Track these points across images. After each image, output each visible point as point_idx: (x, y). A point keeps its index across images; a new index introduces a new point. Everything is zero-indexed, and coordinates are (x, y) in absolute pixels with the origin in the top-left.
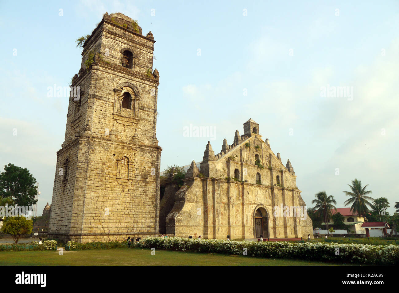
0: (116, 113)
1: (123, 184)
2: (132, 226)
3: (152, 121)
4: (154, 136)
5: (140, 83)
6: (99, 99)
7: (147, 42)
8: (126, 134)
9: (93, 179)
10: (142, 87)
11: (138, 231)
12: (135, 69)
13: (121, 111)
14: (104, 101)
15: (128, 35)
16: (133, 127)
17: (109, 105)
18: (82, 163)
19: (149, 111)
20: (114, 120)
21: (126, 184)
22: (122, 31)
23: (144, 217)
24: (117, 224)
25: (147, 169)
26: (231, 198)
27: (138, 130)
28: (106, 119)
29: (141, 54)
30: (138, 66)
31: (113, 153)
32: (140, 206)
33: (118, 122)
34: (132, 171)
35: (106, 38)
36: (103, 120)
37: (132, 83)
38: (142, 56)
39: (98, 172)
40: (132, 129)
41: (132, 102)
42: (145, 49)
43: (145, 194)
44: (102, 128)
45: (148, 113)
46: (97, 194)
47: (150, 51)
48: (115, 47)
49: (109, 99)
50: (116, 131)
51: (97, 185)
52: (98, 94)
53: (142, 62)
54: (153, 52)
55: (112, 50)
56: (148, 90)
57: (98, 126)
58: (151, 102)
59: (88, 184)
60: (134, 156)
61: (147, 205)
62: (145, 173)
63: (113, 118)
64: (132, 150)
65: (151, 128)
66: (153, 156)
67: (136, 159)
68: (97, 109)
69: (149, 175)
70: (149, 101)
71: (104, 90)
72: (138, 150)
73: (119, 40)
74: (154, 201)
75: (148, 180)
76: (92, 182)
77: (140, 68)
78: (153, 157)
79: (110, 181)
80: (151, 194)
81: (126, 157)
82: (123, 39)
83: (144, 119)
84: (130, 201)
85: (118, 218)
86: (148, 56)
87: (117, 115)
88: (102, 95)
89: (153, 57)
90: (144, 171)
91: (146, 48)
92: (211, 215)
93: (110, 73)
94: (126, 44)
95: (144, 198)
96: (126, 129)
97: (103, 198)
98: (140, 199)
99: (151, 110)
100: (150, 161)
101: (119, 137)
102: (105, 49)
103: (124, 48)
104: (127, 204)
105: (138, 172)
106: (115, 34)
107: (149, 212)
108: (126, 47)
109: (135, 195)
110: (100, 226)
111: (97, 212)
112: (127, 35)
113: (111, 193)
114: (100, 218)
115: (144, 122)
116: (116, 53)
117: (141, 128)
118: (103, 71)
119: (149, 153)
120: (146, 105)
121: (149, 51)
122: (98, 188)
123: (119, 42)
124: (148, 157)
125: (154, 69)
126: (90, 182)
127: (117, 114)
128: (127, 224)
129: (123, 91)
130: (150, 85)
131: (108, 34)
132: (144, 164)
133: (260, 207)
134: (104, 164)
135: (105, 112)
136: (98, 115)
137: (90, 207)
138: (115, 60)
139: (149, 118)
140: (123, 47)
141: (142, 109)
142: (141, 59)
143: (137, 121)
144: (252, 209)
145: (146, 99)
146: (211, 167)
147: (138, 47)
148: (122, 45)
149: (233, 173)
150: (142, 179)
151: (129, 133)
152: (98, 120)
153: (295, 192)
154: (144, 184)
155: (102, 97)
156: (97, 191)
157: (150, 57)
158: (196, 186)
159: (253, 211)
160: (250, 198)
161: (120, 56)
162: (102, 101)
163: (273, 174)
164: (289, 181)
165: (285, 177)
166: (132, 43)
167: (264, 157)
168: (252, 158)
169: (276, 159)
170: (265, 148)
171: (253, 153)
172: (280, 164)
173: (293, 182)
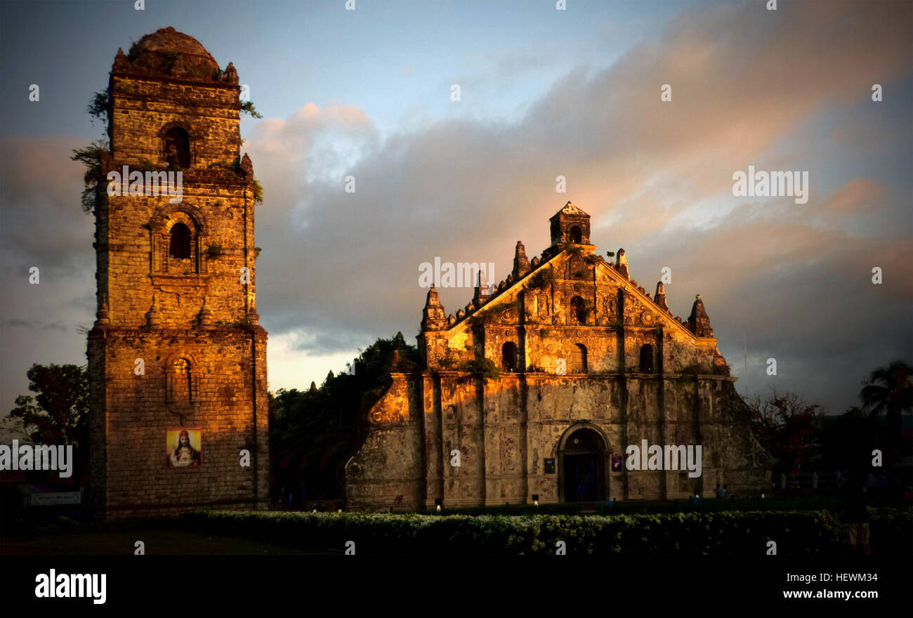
0: (157, 274)
1: (181, 412)
2: (206, 489)
4: (246, 306)
5: (208, 197)
6: (118, 251)
7: (222, 92)
8: (183, 312)
10: (212, 204)
11: (219, 497)
12: (198, 165)
13: (169, 266)
14: (129, 252)
15: (174, 90)
16: (199, 295)
17: (142, 259)
18: (96, 380)
19: (233, 255)
20: (154, 288)
21: (187, 411)
22: (159, 85)
25: (231, 378)
26: (486, 414)
27: (210, 300)
28: (138, 288)
29: (209, 127)
30: (204, 157)
31: (155, 356)
32: (220, 451)
33: (163, 291)
34: (198, 384)
35: (123, 112)
36: (131, 292)
37: (188, 200)
38: (211, 130)
39: (129, 395)
40: (195, 299)
41: (193, 243)
42: (218, 111)
43: (229, 426)
44: (132, 308)
45: (231, 258)
47: (232, 114)
48: (145, 127)
49: (141, 245)
50: (161, 309)
51: (127, 419)
52: (115, 240)
53: (212, 145)
54: (237, 114)
55: (138, 137)
56: (228, 209)
57: (122, 305)
58: (236, 233)
60: (201, 355)
62: (227, 385)
63: (153, 284)
64: (195, 344)
65: (239, 291)
66: (244, 349)
67: (207, 360)
68: (117, 271)
69: (237, 388)
70: (232, 232)
71: (127, 229)
72: (209, 342)
73: (153, 108)
75: (234, 399)
77: (209, 161)
78: (243, 352)
79: (154, 409)
81: (184, 359)
82: (162, 102)
83: (222, 274)
86: (226, 127)
87: (159, 276)
88: (124, 242)
89: (238, 126)
90: (226, 382)
91: (220, 108)
94: (169, 112)
95: (226, 434)
96: (182, 300)
97: (141, 441)
99: (236, 252)
100: (238, 359)
101: (169, 321)
102: (123, 137)
103: (168, 124)
105: (213, 386)
106: (143, 98)
108: (170, 121)
109: (209, 430)
110: (143, 493)
111: (134, 468)
112: (171, 90)
114: (140, 477)
115: (223, 279)
116: (150, 140)
117: (217, 293)
119: (234, 343)
120: (226, 242)
121: (229, 113)
122: (129, 424)
123: (154, 113)
124: (233, 353)
125: (242, 155)
126: (114, 414)
127: (160, 274)
129: (170, 224)
130: (232, 197)
131: (126, 100)
132: (225, 368)
133: (581, 427)
134: (139, 378)
135: (135, 275)
136: (121, 283)
137: (117, 459)
138: (148, 156)
140: (164, 122)
141: (214, 253)
142: (210, 138)
143: (206, 280)
144: (554, 434)
145: (224, 229)
146: (434, 346)
147: (202, 111)
148: (160, 119)
149: (493, 353)
150: (223, 399)
151: (189, 309)
152: (122, 294)
153: (703, 381)
154: (227, 407)
155: (124, 244)
156: (130, 430)
157: (230, 127)
158: (400, 394)
159: (557, 439)
160: (550, 408)
161: (159, 144)
162: (125, 254)
163: (626, 342)
164: (689, 354)
165: (670, 345)
166: (186, 106)
167: (599, 302)
168: (561, 309)
169: (644, 301)
170: (606, 277)
171: (563, 297)
172: (656, 312)
173: (704, 356)
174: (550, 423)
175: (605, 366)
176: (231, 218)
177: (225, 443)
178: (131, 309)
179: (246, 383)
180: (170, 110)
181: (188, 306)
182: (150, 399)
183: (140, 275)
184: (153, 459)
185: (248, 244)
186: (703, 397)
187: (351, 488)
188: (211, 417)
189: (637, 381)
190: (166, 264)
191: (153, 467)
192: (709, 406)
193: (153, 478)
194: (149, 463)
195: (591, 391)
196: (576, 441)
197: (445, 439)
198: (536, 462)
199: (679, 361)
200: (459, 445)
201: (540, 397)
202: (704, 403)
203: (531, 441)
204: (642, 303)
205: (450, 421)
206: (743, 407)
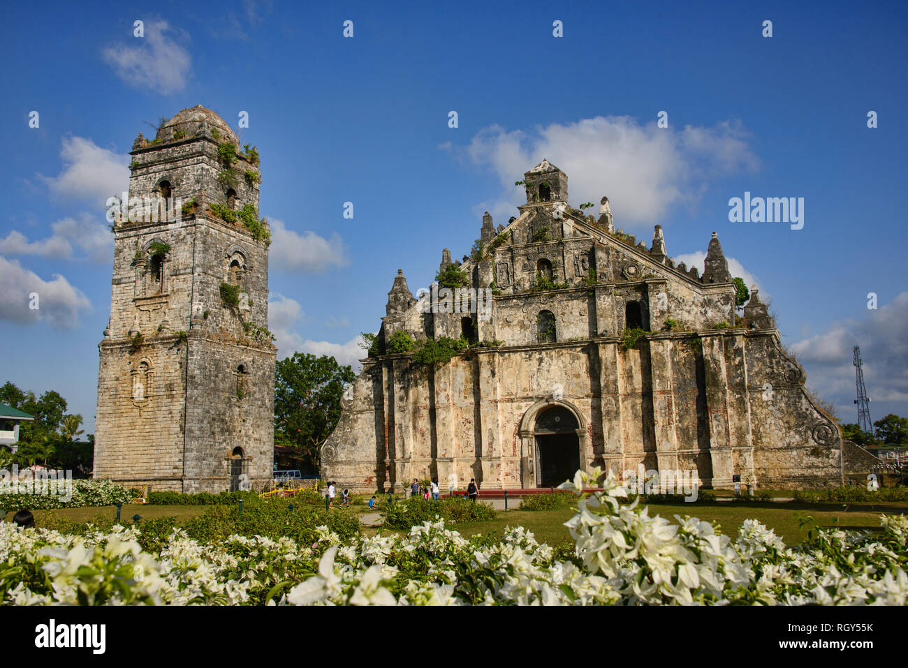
1: (141, 405)
2: (153, 468)
3: (190, 288)
4: (191, 314)
8: (152, 325)
9: (105, 404)
10: (175, 235)
11: (162, 475)
13: (147, 291)
14: (125, 283)
16: (162, 309)
17: (131, 288)
19: (186, 274)
20: (137, 309)
21: (144, 404)
23: (169, 453)
24: (133, 465)
25: (173, 375)
26: (438, 394)
27: (168, 313)
29: (183, 175)
31: (128, 361)
33: (140, 310)
36: (124, 313)
37: (160, 235)
38: (185, 177)
39: (112, 393)
40: (160, 313)
41: (161, 269)
42: (190, 161)
43: (170, 416)
45: (185, 276)
46: (110, 425)
47: (199, 160)
48: (146, 186)
49: (131, 277)
50: (139, 324)
52: (118, 276)
53: (185, 188)
54: (203, 159)
55: (143, 194)
56: (185, 237)
57: (119, 324)
58: (188, 255)
60: (156, 358)
61: (173, 433)
62: (170, 381)
63: (136, 306)
64: (152, 350)
65: (188, 302)
67: (159, 361)
68: (118, 299)
69: (176, 383)
71: (124, 266)
72: (161, 346)
73: (152, 171)
75: (174, 392)
76: (105, 408)
78: (182, 353)
79: (125, 403)
80: (179, 415)
81: (144, 362)
82: (157, 165)
83: (178, 290)
84: (149, 430)
85: (135, 456)
86: (194, 171)
89: (202, 169)
90: (170, 379)
91: (192, 158)
93: (130, 237)
94: (161, 171)
95: (168, 422)
96: (152, 315)
98: (163, 425)
99: (188, 271)
100: (178, 360)
103: (159, 180)
104: (146, 434)
105: (161, 382)
106: (147, 165)
107: (176, 444)
108: (160, 177)
110: (114, 469)
111: (110, 450)
112: (163, 154)
113: (126, 421)
114: (113, 458)
115: (178, 295)
116: (149, 195)
117: (174, 306)
118: (122, 239)
120: (182, 264)
123: (152, 174)
124: (175, 355)
126: (102, 408)
127: (140, 297)
128: (146, 464)
130: (188, 226)
131: (138, 170)
132: (170, 367)
133: (547, 403)
134: (118, 379)
135: (127, 300)
136: (119, 308)
137: (102, 443)
139: (185, 286)
140: (157, 179)
141: (175, 274)
142: (184, 183)
143: (167, 297)
144: (519, 412)
145: (181, 254)
146: (392, 329)
147: (180, 164)
148: (155, 178)
149: (444, 331)
150: (167, 393)
151: (156, 321)
152: (119, 316)
153: (709, 339)
154: (170, 400)
155: (122, 278)
156: (110, 420)
158: (370, 378)
159: (520, 418)
160: (511, 384)
162: (122, 285)
163: (598, 302)
164: (693, 307)
166: (171, 163)
167: (568, 262)
168: (524, 276)
169: (626, 252)
170: (578, 232)
171: (526, 262)
172: (644, 262)
173: (716, 307)
174: (512, 401)
175: (578, 332)
176: (186, 244)
177: (167, 430)
178: (124, 326)
179: (182, 379)
180: (162, 168)
182: (123, 396)
183: (129, 300)
184: (122, 442)
185: (196, 262)
186: (710, 359)
187: (326, 469)
188: (159, 408)
189: (612, 346)
190: (145, 289)
192: (720, 368)
193: (121, 457)
194: (120, 446)
195: (560, 362)
196: (557, 419)
197: (396, 421)
198: (491, 444)
199: (679, 317)
200: (415, 427)
201: (493, 374)
202: (712, 365)
203: (485, 421)
204: (624, 255)
205: (401, 404)
206: (789, 366)
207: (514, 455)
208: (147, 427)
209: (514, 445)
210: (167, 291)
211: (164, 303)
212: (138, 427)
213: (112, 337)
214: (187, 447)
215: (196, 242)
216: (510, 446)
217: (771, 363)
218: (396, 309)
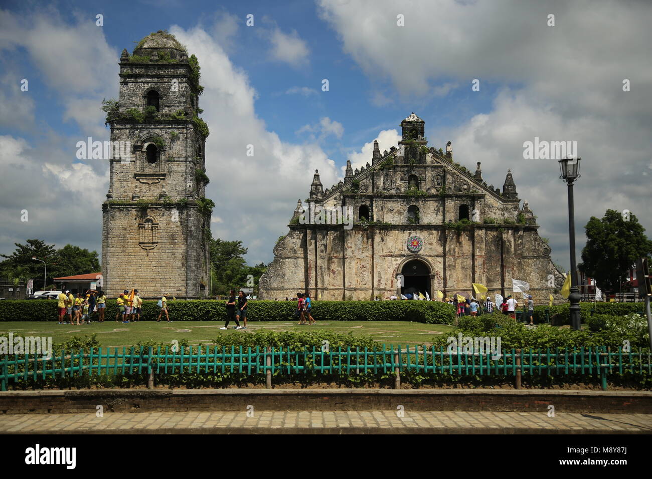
1: (147, 248)
3: (184, 171)
4: (186, 189)
5: (166, 129)
6: (118, 161)
8: (151, 193)
9: (115, 246)
10: (168, 133)
12: (164, 112)
13: (145, 168)
15: (152, 70)
16: (160, 184)
17: (131, 165)
20: (137, 181)
21: (150, 248)
23: (173, 281)
24: (142, 288)
25: (175, 229)
26: (347, 250)
27: (166, 186)
28: (128, 180)
29: (170, 89)
30: (167, 106)
31: (134, 217)
32: (168, 270)
33: (140, 182)
36: (125, 183)
37: (155, 131)
39: (120, 238)
40: (158, 186)
41: (158, 155)
43: (173, 256)
44: (125, 192)
45: (178, 162)
46: (120, 260)
48: (136, 91)
50: (140, 192)
51: (118, 251)
53: (172, 99)
55: (133, 97)
56: (177, 135)
57: (120, 190)
58: (181, 148)
59: (110, 251)
60: (159, 217)
61: (176, 267)
62: (173, 233)
63: (136, 179)
64: (156, 211)
65: (182, 180)
66: (183, 213)
67: (162, 219)
68: (118, 172)
69: (178, 235)
72: (163, 210)
73: (140, 81)
74: (185, 263)
75: (176, 241)
76: (114, 249)
77: (169, 108)
79: (133, 246)
80: (181, 256)
81: (150, 219)
82: (145, 77)
83: (173, 171)
84: (156, 265)
86: (179, 87)
90: (172, 231)
92: (313, 274)
93: (129, 128)
94: (148, 83)
95: (171, 260)
96: (152, 187)
97: (126, 263)
98: (167, 262)
99: (181, 159)
101: (144, 198)
103: (147, 89)
104: (152, 268)
105: (165, 234)
106: (136, 76)
107: (179, 275)
108: (149, 87)
109: (162, 258)
111: (121, 277)
112: (150, 70)
113: (134, 258)
115: (173, 174)
116: (138, 99)
117: (170, 182)
118: (120, 129)
120: (176, 154)
121: (181, 80)
122: (120, 254)
123: (141, 84)
124: (176, 215)
127: (139, 173)
128: (153, 288)
129: (146, 145)
130: (180, 128)
133: (413, 259)
134: (125, 229)
135: (126, 174)
136: (120, 178)
137: (113, 273)
138: (136, 108)
139: (179, 169)
141: (170, 160)
142: (170, 95)
143: (164, 175)
144: (395, 263)
145: (175, 146)
147: (166, 80)
148: (144, 86)
150: (170, 241)
151: (155, 191)
152: (120, 185)
153: (506, 229)
154: (172, 246)
156: (120, 257)
157: (182, 88)
158: (295, 237)
159: (397, 266)
160: (392, 246)
161: (143, 100)
162: (122, 162)
163: (446, 204)
164: (498, 210)
165: (481, 204)
166: (158, 78)
167: (429, 178)
168: (401, 183)
169: (462, 176)
170: (435, 161)
171: (403, 175)
172: (472, 183)
173: (510, 212)
174: (391, 256)
175: (432, 219)
176: (178, 140)
179: (183, 232)
180: (149, 81)
181: (154, 190)
183: (129, 174)
184: (132, 273)
185: (188, 154)
186: (506, 240)
187: (263, 292)
188: (164, 251)
189: (453, 229)
190: (143, 167)
191: (131, 278)
192: (511, 245)
194: (129, 275)
196: (415, 267)
197: (318, 264)
198: (379, 281)
199: (490, 215)
200: (329, 269)
201: (383, 240)
202: (507, 243)
203: (377, 267)
204: (461, 178)
205: (322, 254)
206: (544, 246)
207: (392, 287)
208: (153, 263)
209: (392, 281)
210: (164, 171)
211: (161, 179)
212: (145, 263)
213: (114, 199)
214: (189, 277)
215: (188, 140)
216: (390, 282)
217: (535, 243)
218: (317, 196)
